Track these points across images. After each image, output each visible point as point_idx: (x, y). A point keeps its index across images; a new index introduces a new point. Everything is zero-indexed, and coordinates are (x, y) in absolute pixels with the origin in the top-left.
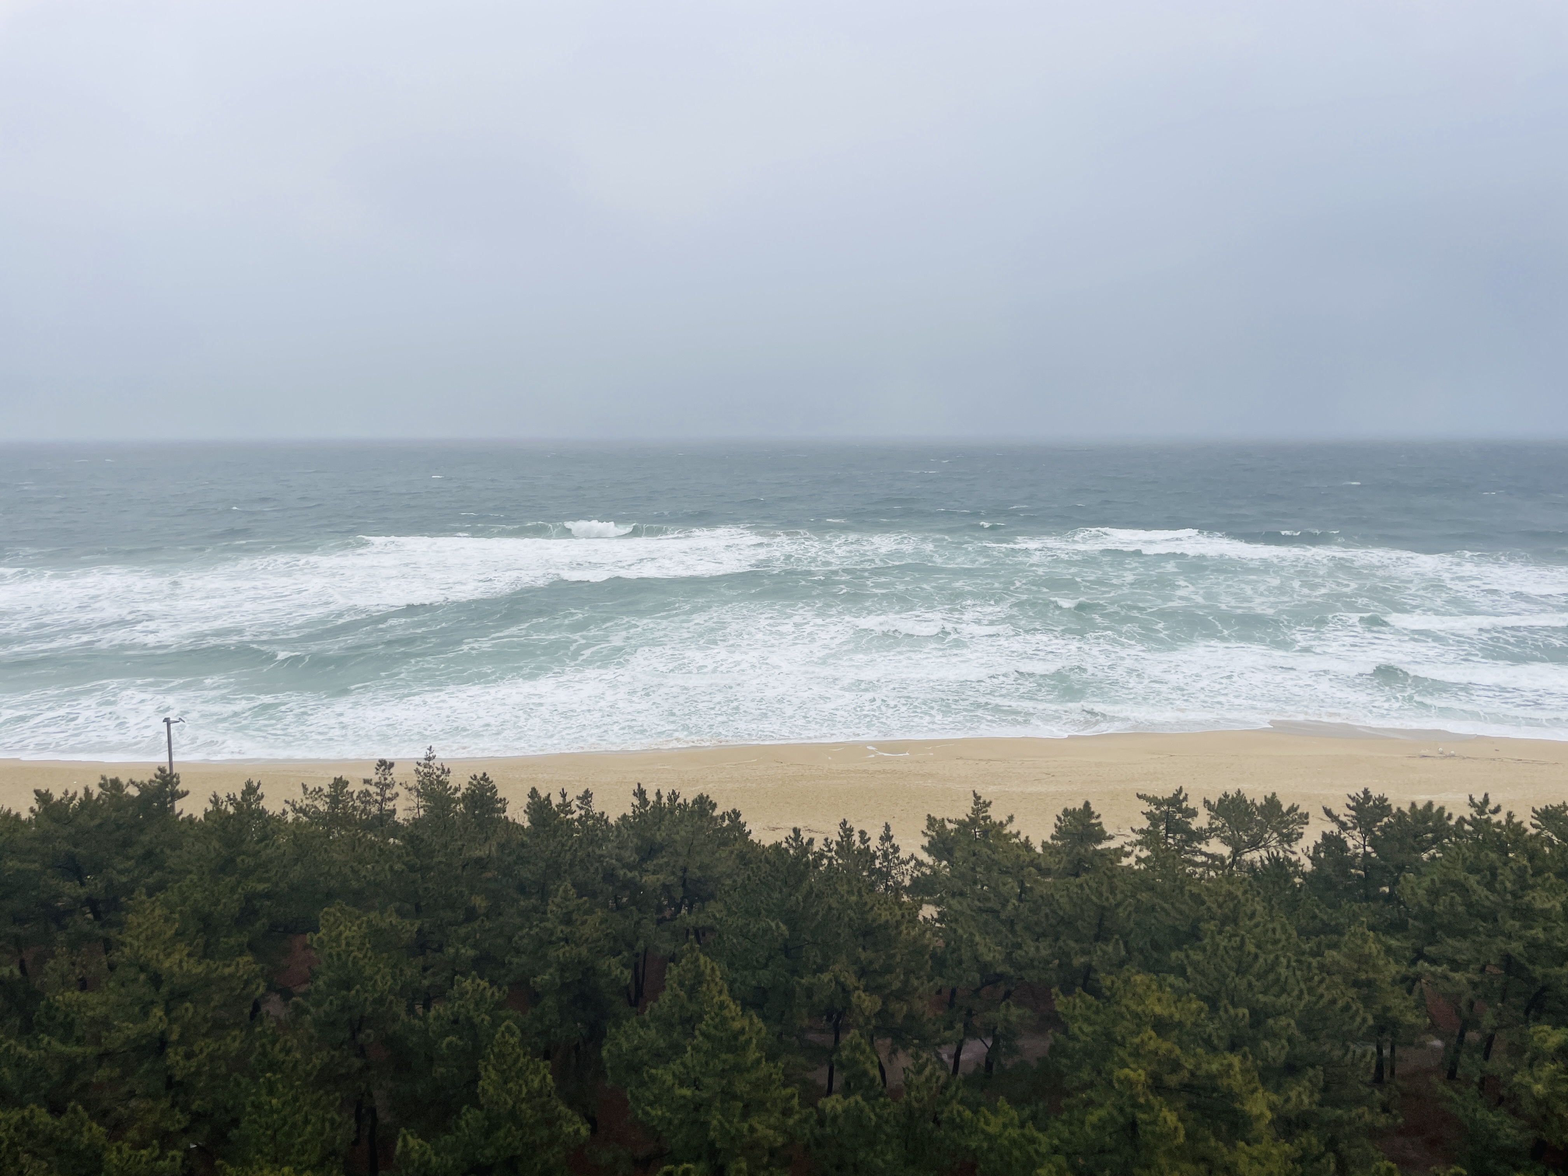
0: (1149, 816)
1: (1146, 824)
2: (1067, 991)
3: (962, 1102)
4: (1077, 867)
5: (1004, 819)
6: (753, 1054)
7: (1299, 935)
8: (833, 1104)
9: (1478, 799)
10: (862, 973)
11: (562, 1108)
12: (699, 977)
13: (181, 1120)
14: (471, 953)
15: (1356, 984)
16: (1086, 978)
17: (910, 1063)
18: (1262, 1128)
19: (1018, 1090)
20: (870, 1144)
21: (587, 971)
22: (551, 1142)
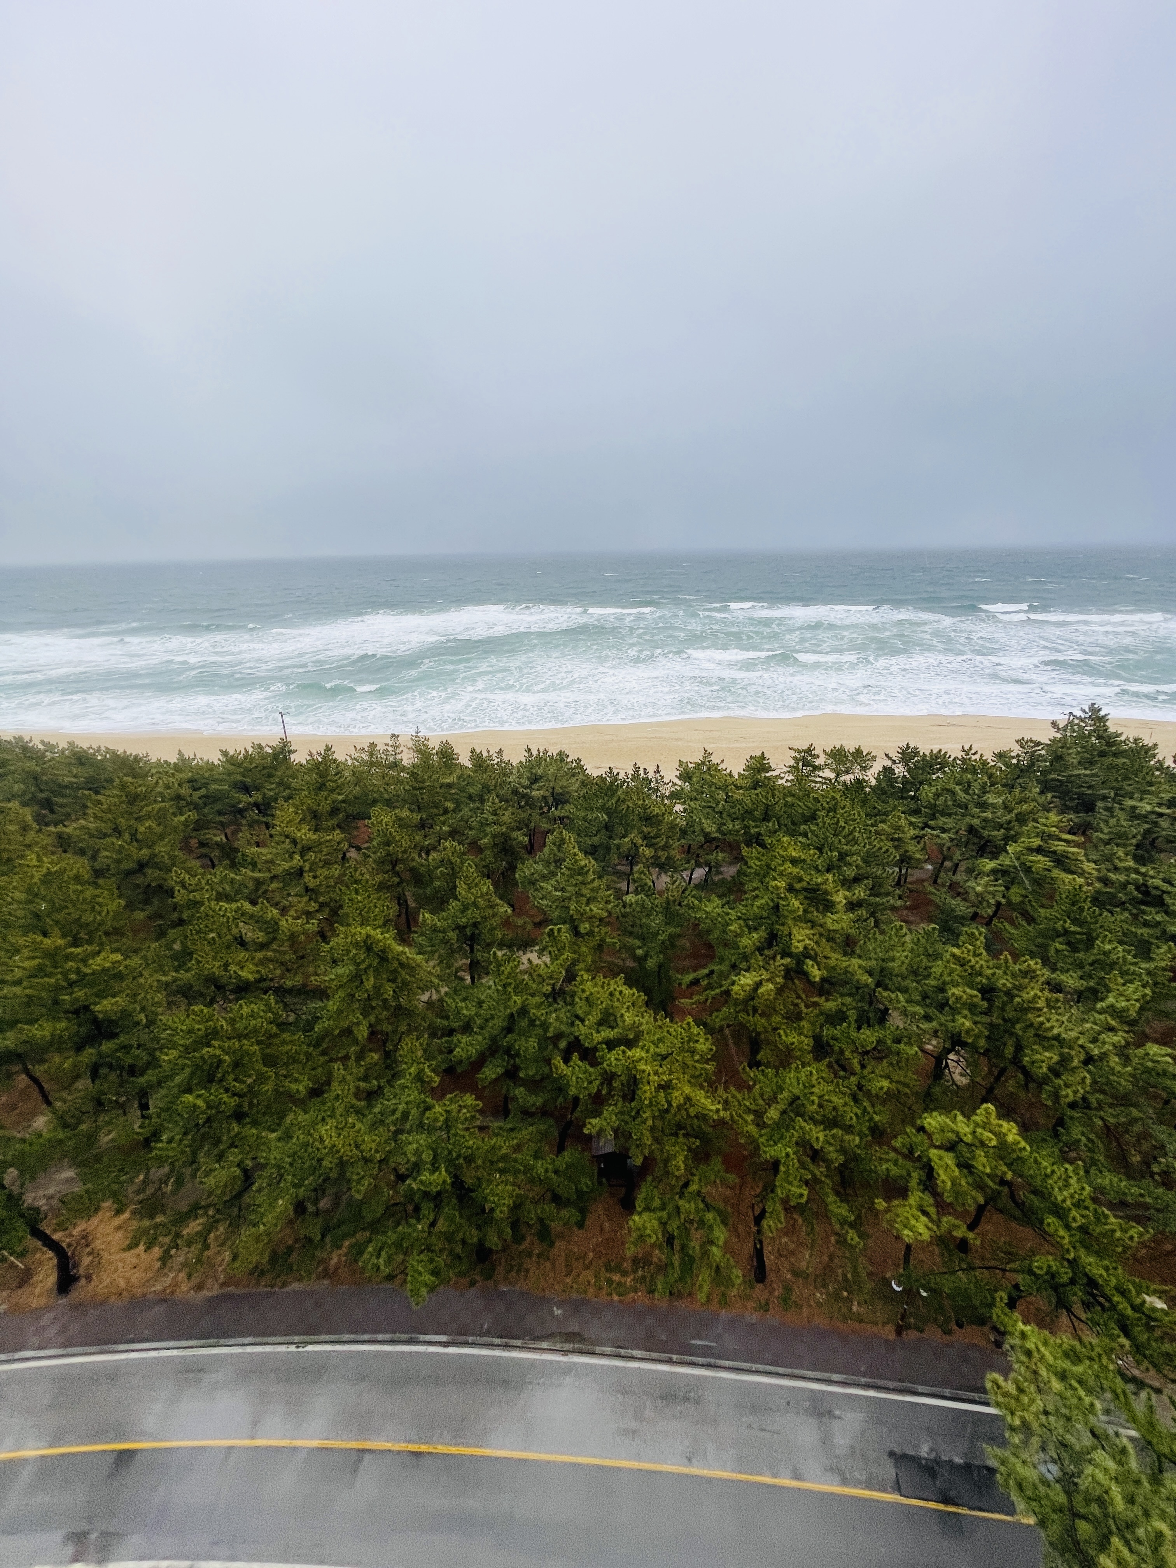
0: (795, 758)
1: (792, 763)
2: (749, 844)
3: (693, 896)
4: (756, 785)
5: (719, 762)
6: (591, 876)
7: (866, 816)
8: (630, 898)
9: (967, 747)
10: (645, 838)
11: (498, 901)
12: (563, 841)
13: (314, 906)
14: (448, 829)
15: (893, 840)
16: (757, 839)
17: (668, 879)
18: (840, 907)
19: (721, 891)
20: (648, 915)
21: (506, 838)
22: (494, 916)
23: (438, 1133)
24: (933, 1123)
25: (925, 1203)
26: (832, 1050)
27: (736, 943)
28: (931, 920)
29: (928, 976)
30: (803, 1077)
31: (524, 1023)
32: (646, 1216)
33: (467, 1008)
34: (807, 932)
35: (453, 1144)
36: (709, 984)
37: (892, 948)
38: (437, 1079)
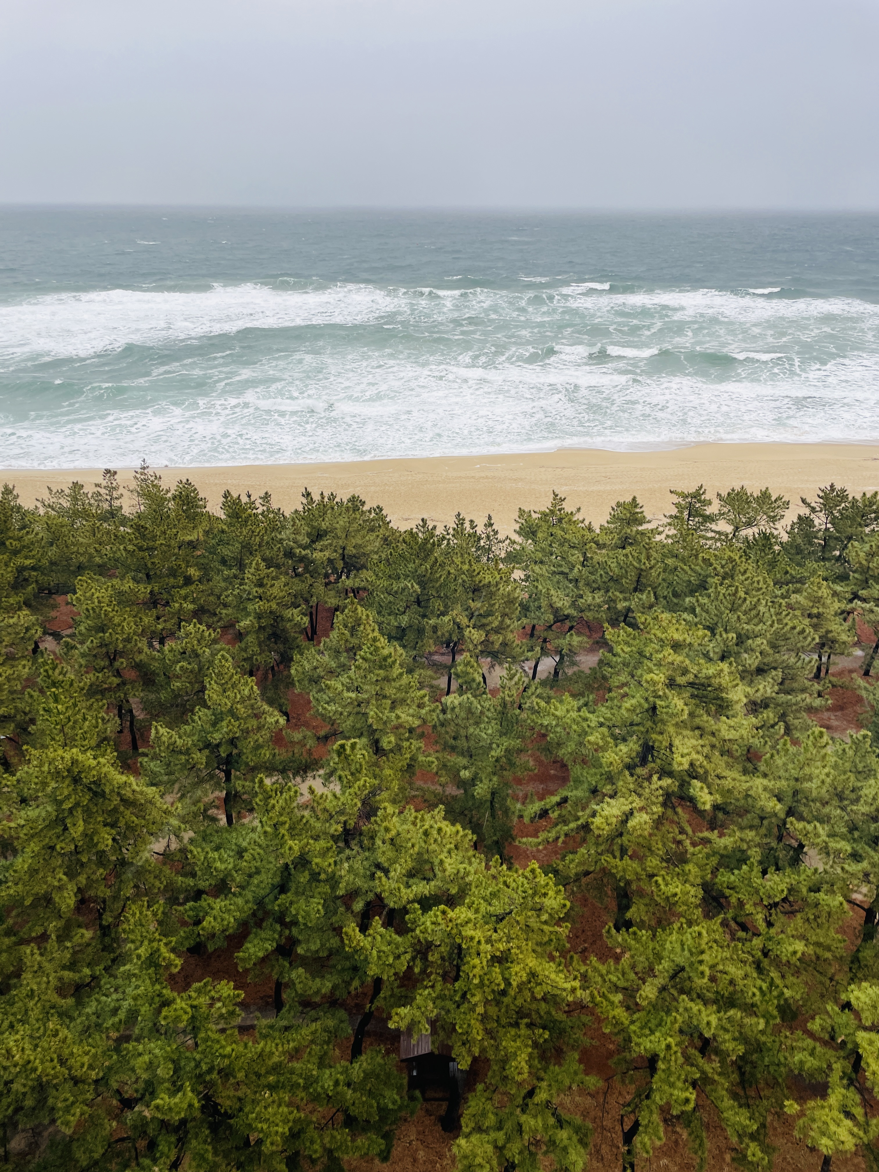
0: (677, 505)
1: (674, 511)
2: (614, 623)
3: (537, 696)
4: (625, 542)
5: (574, 510)
6: (396, 671)
7: (775, 584)
8: (452, 700)
10: (471, 616)
11: (266, 707)
12: (358, 622)
14: (191, 607)
15: (810, 616)
16: (626, 616)
17: (504, 673)
18: (739, 708)
19: (577, 687)
20: (477, 723)
21: (277, 618)
22: (259, 728)
23: (181, 1039)
24: (863, 997)
25: (850, 1103)
26: (729, 903)
27: (598, 759)
28: (860, 725)
29: (857, 800)
30: (688, 938)
31: (304, 878)
32: (475, 1138)
33: (220, 859)
34: (694, 742)
35: (203, 1052)
36: (560, 815)
37: (809, 762)
38: (179, 962)
